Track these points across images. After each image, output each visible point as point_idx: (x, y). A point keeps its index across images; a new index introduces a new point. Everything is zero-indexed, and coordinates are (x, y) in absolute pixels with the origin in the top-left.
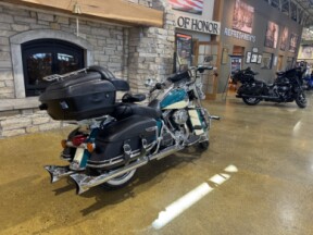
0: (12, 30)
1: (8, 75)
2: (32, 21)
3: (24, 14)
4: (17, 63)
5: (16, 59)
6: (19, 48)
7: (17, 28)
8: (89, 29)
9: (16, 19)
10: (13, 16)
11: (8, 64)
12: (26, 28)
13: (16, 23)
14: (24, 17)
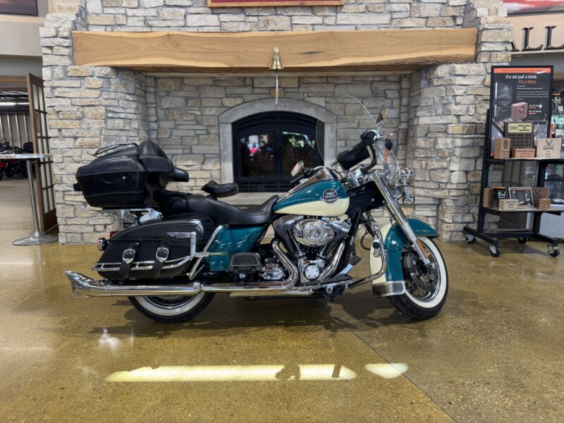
0: (223, 106)
1: (215, 164)
2: (248, 90)
3: (238, 82)
4: (225, 148)
5: (225, 143)
6: (229, 129)
7: (228, 102)
8: (330, 89)
9: (229, 91)
10: (225, 87)
11: (215, 149)
12: (239, 101)
13: (227, 96)
14: (237, 86)
